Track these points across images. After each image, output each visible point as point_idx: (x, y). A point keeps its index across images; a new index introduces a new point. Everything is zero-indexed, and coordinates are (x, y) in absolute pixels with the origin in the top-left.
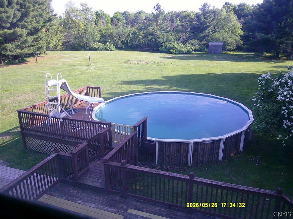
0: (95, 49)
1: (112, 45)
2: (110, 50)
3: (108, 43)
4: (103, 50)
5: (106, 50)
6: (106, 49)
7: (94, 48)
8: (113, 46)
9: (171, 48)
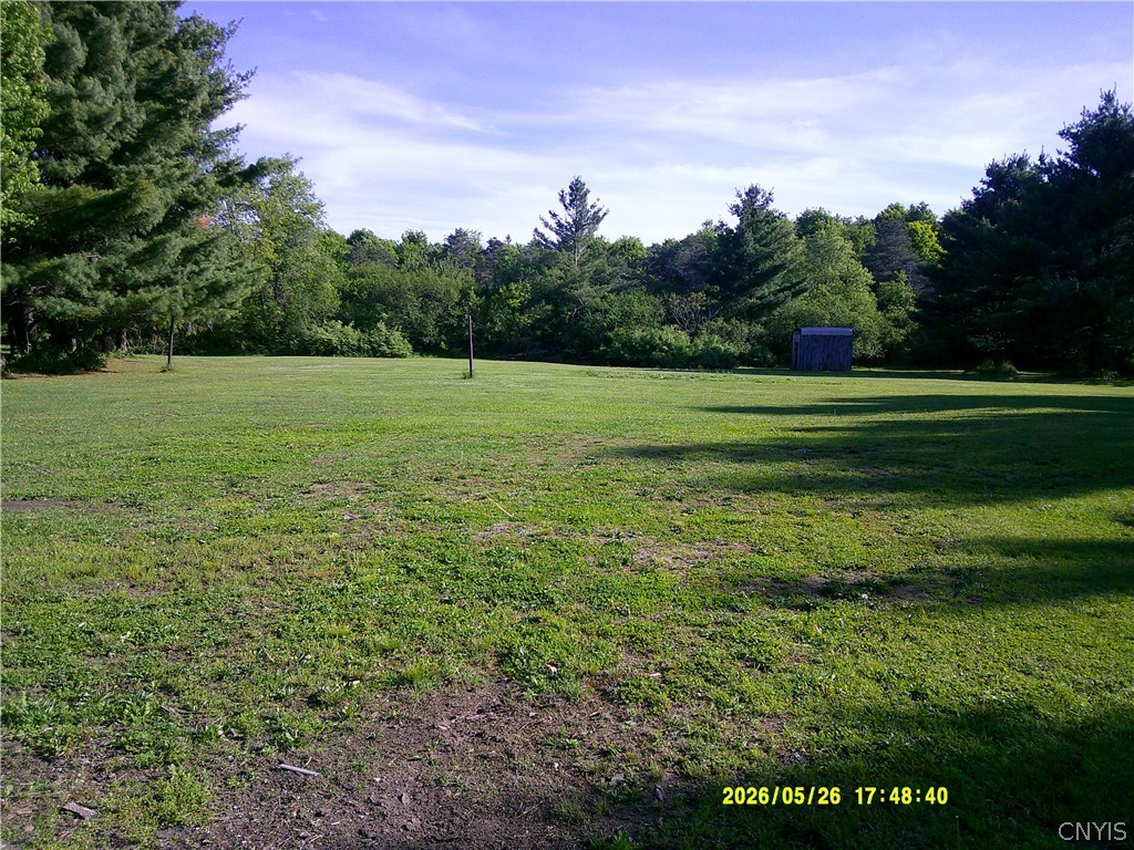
0: (329, 350)
1: (397, 335)
2: (393, 356)
3: (381, 325)
4: (357, 351)
5: (375, 352)
6: (373, 348)
7: (323, 343)
8: (404, 337)
9: (653, 347)
